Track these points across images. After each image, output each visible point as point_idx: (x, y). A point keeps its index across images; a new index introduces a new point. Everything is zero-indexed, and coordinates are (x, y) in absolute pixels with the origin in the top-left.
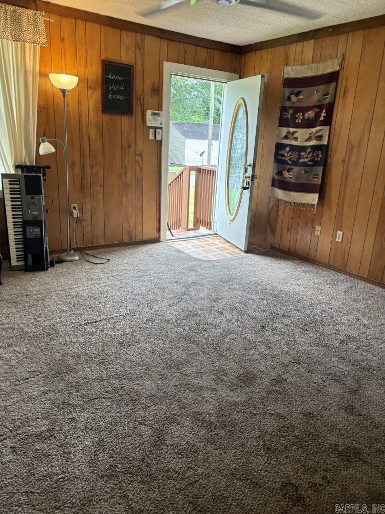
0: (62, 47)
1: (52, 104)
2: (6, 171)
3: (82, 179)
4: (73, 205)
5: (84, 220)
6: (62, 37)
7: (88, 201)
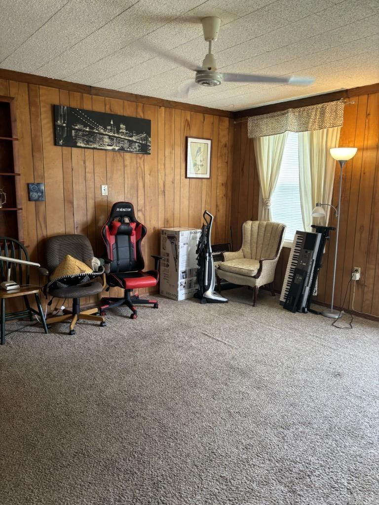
0: (367, 121)
1: (350, 174)
2: (305, 229)
3: (370, 243)
4: (356, 268)
5: (366, 286)
6: (368, 112)
7: (373, 267)
